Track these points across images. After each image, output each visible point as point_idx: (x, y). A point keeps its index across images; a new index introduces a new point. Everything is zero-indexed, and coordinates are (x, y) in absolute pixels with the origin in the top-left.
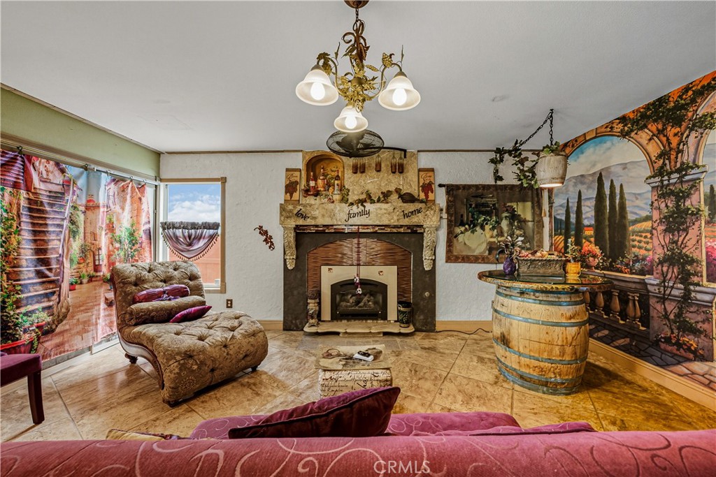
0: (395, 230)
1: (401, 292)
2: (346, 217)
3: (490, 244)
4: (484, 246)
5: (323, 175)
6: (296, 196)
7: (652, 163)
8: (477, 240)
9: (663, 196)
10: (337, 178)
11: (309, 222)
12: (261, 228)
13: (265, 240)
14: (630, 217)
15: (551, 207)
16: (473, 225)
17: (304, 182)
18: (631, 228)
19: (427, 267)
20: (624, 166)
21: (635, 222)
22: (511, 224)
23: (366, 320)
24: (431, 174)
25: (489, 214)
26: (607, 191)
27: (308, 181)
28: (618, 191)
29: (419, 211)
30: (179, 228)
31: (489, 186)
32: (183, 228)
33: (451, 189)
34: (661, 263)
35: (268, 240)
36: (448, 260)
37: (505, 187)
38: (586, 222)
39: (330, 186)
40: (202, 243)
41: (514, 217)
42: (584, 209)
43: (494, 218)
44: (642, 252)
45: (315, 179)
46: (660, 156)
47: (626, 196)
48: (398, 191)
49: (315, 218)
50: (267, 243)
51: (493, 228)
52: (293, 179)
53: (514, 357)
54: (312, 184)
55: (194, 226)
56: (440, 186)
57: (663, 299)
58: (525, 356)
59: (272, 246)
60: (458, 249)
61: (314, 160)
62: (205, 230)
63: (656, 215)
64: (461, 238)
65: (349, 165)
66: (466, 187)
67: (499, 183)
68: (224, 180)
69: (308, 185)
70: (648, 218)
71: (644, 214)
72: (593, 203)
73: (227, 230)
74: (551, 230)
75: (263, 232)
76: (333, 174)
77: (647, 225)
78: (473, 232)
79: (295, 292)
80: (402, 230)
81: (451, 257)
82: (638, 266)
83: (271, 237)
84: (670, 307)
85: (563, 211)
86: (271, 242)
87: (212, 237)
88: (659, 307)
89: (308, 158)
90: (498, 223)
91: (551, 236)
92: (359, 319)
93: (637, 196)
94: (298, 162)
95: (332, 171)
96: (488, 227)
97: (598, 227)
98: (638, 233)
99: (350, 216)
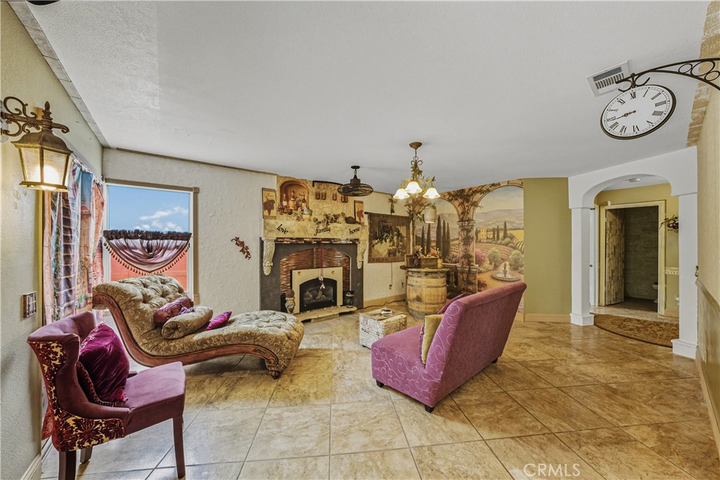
1: (346, 283)
2: (315, 232)
3: (389, 250)
4: (386, 252)
5: (294, 197)
6: (274, 212)
7: (459, 216)
8: (383, 248)
9: (462, 230)
10: (304, 201)
11: (288, 235)
12: (237, 239)
13: (242, 251)
14: (451, 238)
15: (413, 230)
16: (381, 239)
17: (278, 201)
18: (451, 243)
19: (359, 267)
20: (449, 215)
21: (453, 240)
22: (398, 238)
23: (323, 308)
24: (361, 205)
25: (388, 232)
26: (442, 225)
27: (281, 201)
28: (446, 225)
29: (358, 230)
30: (136, 238)
31: (389, 215)
32: (142, 238)
33: (371, 216)
34: (462, 258)
35: (245, 250)
36: (370, 261)
37: (395, 217)
38: (432, 239)
39: (298, 207)
40: (168, 254)
41: (399, 235)
42: (431, 233)
43: (391, 235)
44: (456, 253)
45: (287, 200)
46: (462, 213)
47: (450, 229)
48: (343, 214)
49: (292, 232)
50: (244, 253)
51: (390, 241)
52: (270, 198)
53: (424, 306)
54: (285, 203)
55: (157, 236)
56: (366, 213)
57: (462, 273)
58: (428, 304)
59: (248, 255)
60: (374, 255)
61: (286, 184)
62: (172, 241)
63: (460, 238)
64: (375, 247)
65: (312, 192)
66: (379, 215)
67: (393, 214)
68: (196, 191)
69: (282, 204)
70: (458, 239)
71: (456, 237)
72: (436, 230)
73: (200, 241)
74: (413, 242)
75: (240, 243)
76: (301, 197)
77: (457, 242)
78: (381, 243)
79: (271, 294)
81: (371, 260)
82: (454, 259)
83: (247, 248)
84: (465, 275)
85: (421, 233)
86: (248, 252)
87: (181, 249)
88: (461, 276)
89: (281, 182)
90: (392, 238)
91: (413, 246)
92: (318, 308)
93: (454, 229)
94: (274, 185)
95: (300, 195)
96: (388, 240)
97: (438, 242)
98: (454, 245)
99: (318, 231)
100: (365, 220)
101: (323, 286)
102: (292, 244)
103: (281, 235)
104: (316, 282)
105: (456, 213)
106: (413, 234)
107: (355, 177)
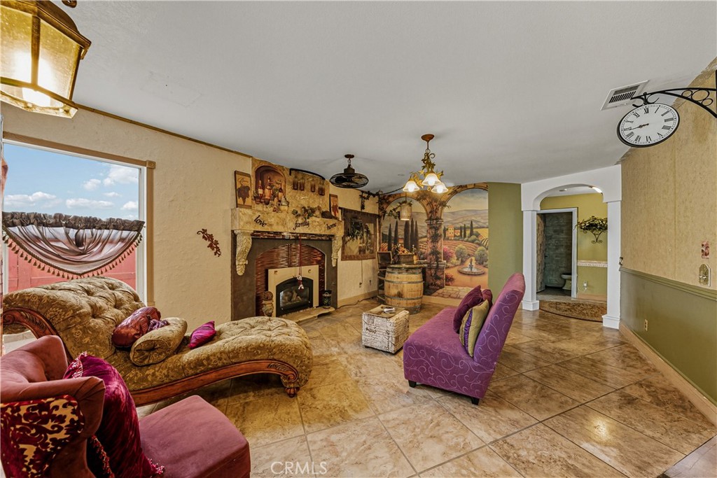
0: (320, 238)
1: (321, 284)
2: (294, 226)
3: (360, 247)
4: (357, 249)
5: (270, 185)
6: (249, 201)
7: (428, 215)
8: (354, 245)
9: (430, 228)
10: (281, 190)
11: (266, 228)
12: (204, 231)
13: (210, 246)
14: (420, 236)
15: (380, 228)
16: (353, 236)
17: (253, 189)
18: (420, 240)
19: (334, 265)
20: (418, 213)
21: (422, 238)
22: (367, 236)
23: (299, 310)
24: (336, 199)
25: (359, 229)
26: (410, 223)
27: (256, 189)
28: (415, 223)
29: (335, 225)
30: (57, 225)
31: (359, 212)
32: (67, 226)
33: (344, 211)
34: (430, 254)
35: (214, 245)
37: (365, 213)
38: (400, 237)
39: (275, 197)
40: (109, 250)
41: (368, 232)
42: (399, 230)
44: (424, 250)
45: (263, 188)
46: (431, 212)
47: (418, 227)
48: (319, 208)
49: (271, 225)
50: (213, 249)
51: (361, 239)
52: (245, 184)
53: (405, 301)
54: (260, 191)
55: (91, 223)
56: (340, 208)
57: (430, 269)
58: (409, 299)
59: (218, 252)
60: (348, 253)
61: (262, 169)
62: (115, 231)
63: (428, 236)
64: (348, 244)
65: (289, 181)
66: (351, 211)
67: (363, 211)
68: (151, 166)
69: (257, 192)
70: (426, 237)
71: (424, 235)
72: (403, 228)
73: (156, 233)
74: (380, 240)
75: (208, 237)
76: (277, 186)
77: (426, 239)
78: (353, 240)
79: (245, 298)
80: (324, 238)
81: (344, 258)
82: (422, 256)
83: (217, 243)
84: (433, 271)
85: (388, 230)
86: (217, 248)
87: (129, 243)
88: (429, 272)
89: (257, 166)
90: (363, 235)
91: (380, 243)
92: (295, 311)
93: (423, 227)
94: (248, 168)
95: (277, 183)
96: (359, 237)
97: (406, 239)
98: (421, 242)
99: (297, 225)
100: (339, 215)
101: (302, 286)
102: (269, 239)
103: (260, 228)
104: (293, 282)
105: (425, 212)
106: (380, 232)
107: (349, 165)
